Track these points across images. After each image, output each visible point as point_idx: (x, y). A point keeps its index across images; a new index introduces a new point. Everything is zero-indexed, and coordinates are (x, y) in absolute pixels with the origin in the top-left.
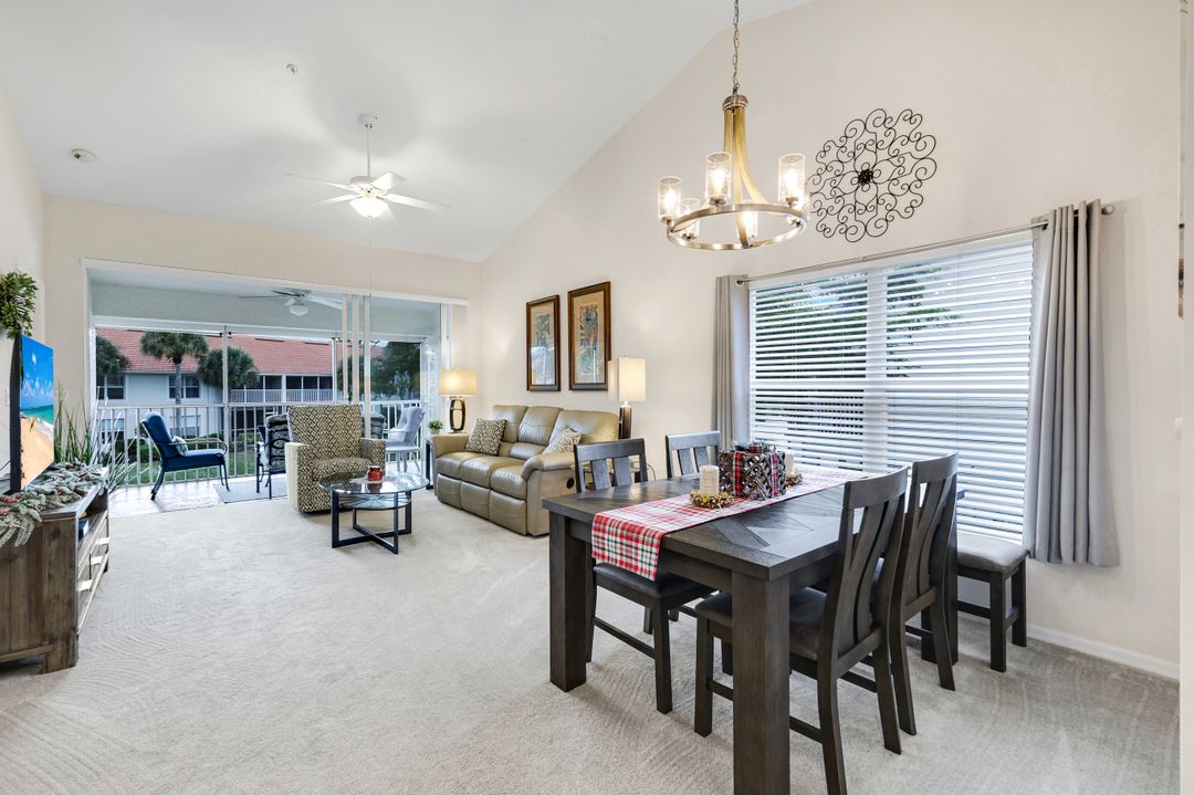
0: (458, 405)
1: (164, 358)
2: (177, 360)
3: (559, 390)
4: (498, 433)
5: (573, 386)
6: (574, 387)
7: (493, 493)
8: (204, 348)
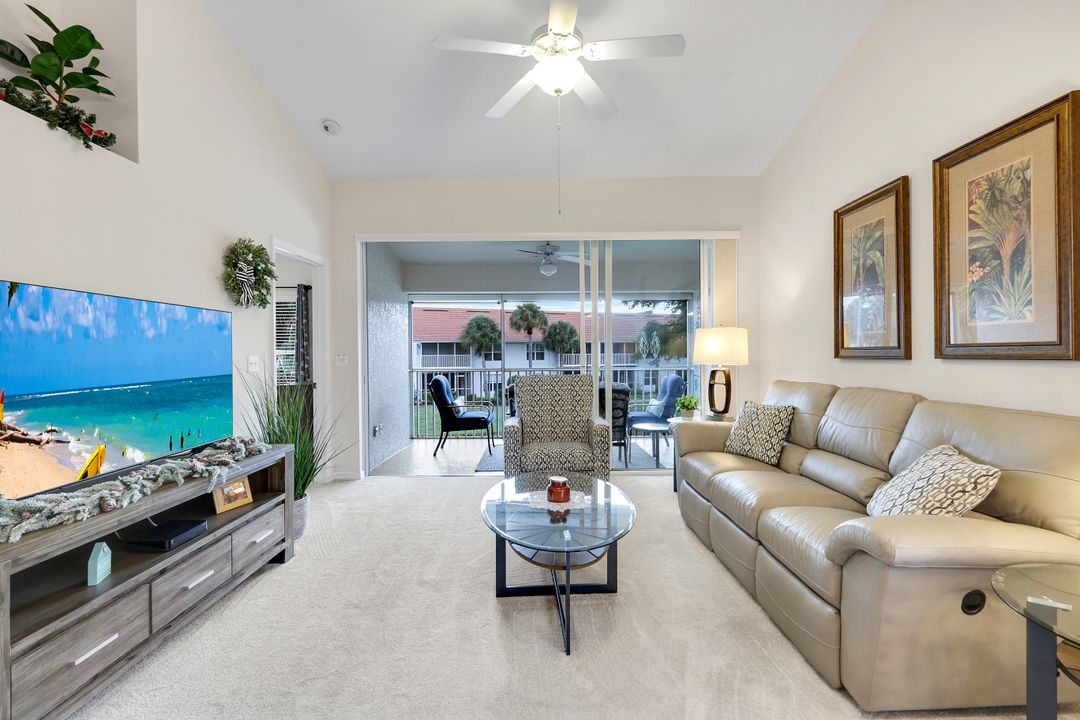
0: (720, 378)
1: (522, 331)
2: (530, 333)
3: (908, 356)
4: (779, 428)
5: (944, 349)
6: (948, 351)
7: (763, 552)
8: (545, 323)
